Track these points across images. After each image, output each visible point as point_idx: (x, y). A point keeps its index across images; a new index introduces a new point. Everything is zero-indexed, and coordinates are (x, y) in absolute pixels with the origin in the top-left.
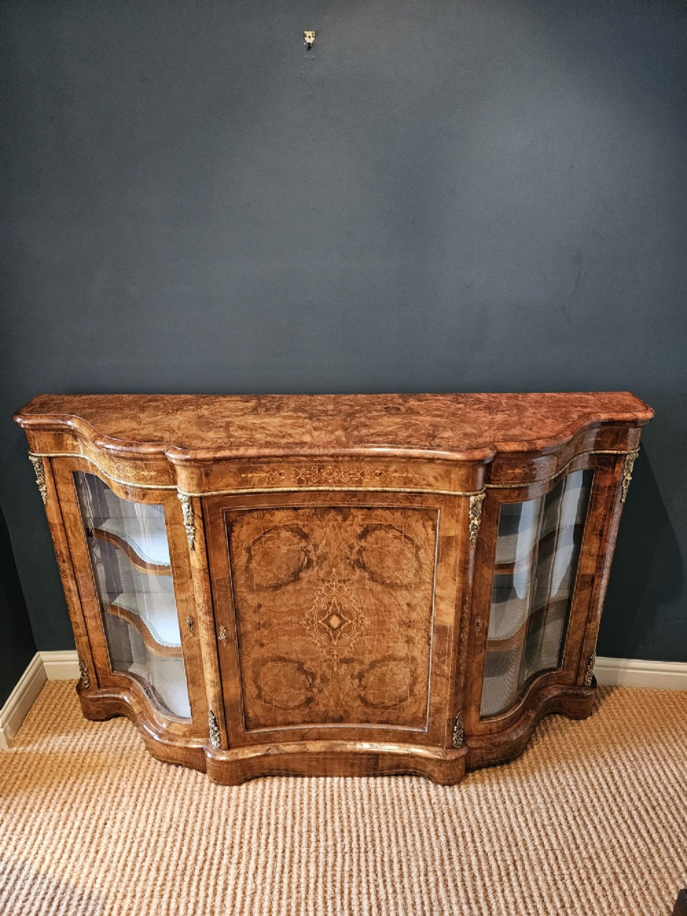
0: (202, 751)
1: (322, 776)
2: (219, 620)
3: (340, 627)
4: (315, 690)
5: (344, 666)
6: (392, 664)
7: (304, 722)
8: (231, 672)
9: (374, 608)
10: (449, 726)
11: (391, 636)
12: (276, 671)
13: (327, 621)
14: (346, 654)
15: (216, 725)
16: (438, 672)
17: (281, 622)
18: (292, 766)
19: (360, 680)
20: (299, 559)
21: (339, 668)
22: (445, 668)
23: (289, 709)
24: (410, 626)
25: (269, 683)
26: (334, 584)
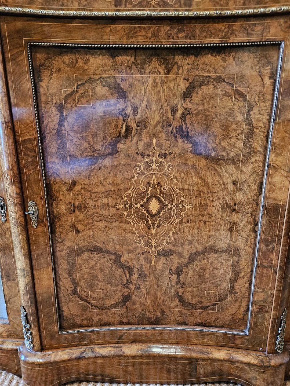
0: (15, 352)
1: (138, 383)
2: (28, 194)
3: (159, 212)
4: (132, 287)
5: (162, 260)
6: (213, 256)
7: (121, 323)
8: (42, 260)
9: (195, 188)
10: (273, 327)
11: (214, 223)
12: (93, 263)
13: (145, 206)
14: (165, 246)
15: (28, 323)
16: (265, 263)
17: (98, 204)
18: (107, 371)
19: (179, 275)
20: (116, 126)
21: (157, 261)
22: (274, 257)
23: (106, 308)
24: (234, 210)
25: (85, 277)
26: (154, 159)
